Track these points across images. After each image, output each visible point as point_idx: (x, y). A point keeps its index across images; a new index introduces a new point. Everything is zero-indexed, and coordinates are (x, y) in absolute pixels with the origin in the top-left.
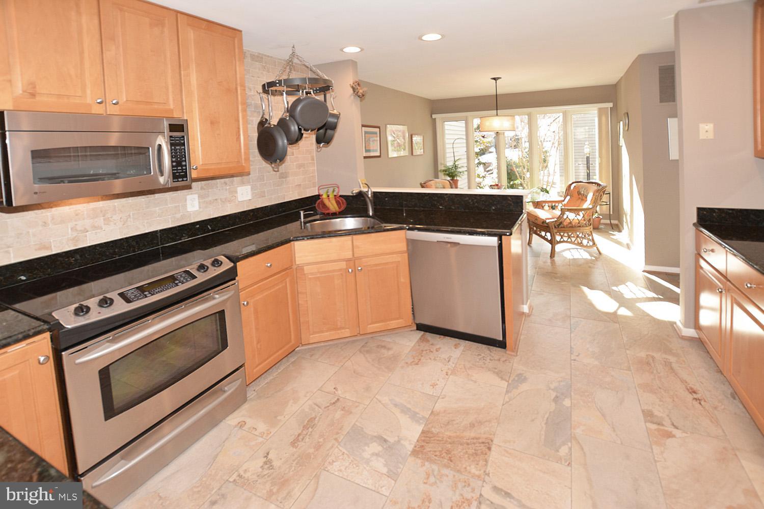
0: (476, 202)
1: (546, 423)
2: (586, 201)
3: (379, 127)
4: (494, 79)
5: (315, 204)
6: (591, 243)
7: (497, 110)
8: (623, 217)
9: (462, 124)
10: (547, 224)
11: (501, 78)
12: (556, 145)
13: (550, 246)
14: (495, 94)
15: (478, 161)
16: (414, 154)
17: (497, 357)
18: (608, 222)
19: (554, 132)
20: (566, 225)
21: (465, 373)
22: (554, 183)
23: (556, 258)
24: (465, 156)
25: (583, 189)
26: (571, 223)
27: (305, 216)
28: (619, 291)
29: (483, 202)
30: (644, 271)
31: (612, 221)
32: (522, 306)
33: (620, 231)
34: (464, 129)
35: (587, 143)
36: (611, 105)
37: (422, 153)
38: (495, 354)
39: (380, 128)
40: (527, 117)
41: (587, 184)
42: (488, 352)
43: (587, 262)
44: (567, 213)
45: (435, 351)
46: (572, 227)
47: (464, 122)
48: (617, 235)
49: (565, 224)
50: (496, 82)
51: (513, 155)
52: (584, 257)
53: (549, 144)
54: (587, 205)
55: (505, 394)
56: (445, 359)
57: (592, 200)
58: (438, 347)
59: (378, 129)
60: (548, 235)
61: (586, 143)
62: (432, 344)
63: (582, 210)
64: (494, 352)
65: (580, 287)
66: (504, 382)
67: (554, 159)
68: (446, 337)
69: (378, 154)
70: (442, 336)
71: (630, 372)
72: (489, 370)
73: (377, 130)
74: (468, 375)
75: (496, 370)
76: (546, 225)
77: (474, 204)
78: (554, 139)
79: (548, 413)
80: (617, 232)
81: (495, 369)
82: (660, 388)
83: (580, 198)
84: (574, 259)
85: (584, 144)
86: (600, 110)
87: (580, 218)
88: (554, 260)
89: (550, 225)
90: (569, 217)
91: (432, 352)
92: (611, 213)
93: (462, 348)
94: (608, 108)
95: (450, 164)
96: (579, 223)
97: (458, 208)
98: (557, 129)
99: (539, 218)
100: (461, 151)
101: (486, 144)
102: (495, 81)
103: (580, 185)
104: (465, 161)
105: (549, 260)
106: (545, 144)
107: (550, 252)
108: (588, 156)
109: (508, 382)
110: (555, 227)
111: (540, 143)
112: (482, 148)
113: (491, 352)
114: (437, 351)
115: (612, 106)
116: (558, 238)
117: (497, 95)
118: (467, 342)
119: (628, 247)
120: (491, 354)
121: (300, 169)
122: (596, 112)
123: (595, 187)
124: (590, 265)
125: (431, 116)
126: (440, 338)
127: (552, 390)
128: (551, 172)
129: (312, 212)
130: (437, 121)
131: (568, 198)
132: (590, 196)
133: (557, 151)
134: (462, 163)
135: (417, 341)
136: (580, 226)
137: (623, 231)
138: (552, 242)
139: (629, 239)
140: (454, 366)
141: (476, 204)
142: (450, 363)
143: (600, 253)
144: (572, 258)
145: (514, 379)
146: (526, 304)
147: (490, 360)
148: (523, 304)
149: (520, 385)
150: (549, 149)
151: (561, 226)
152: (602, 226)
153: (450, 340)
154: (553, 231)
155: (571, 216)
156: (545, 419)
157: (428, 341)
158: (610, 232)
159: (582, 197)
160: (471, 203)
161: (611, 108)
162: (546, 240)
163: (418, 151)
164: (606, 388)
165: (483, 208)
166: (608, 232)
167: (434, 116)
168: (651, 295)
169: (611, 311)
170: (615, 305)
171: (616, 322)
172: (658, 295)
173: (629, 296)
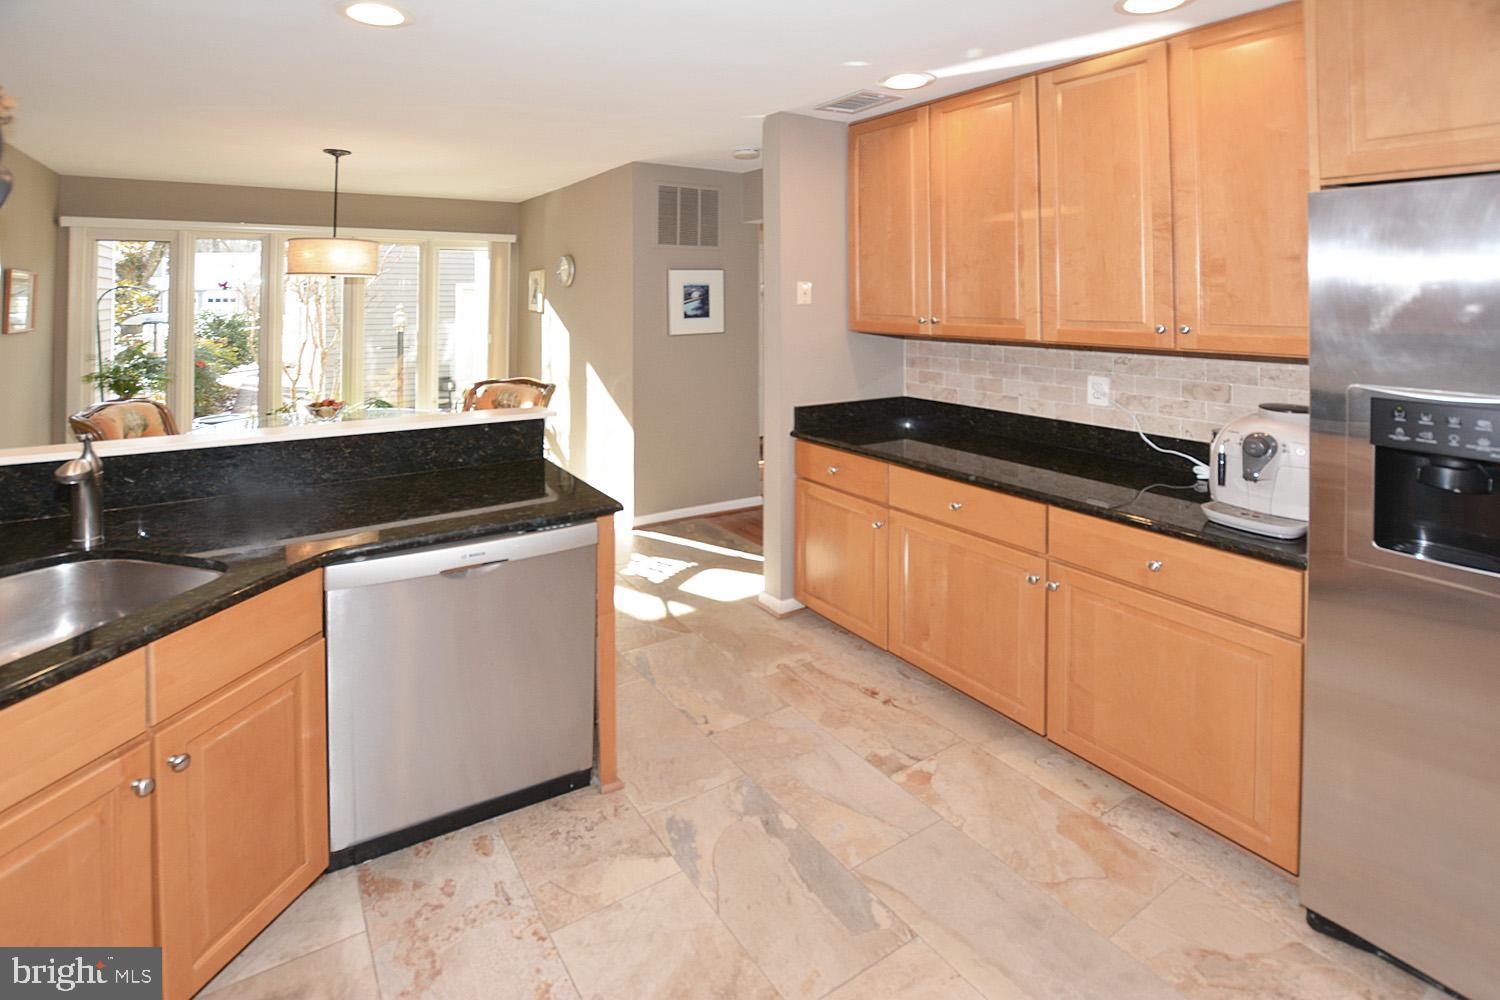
0: (434, 448)
1: (809, 887)
4: (333, 152)
7: (335, 226)
11: (349, 153)
14: (334, 190)
17: (594, 816)
21: (574, 900)
29: (453, 446)
30: (635, 529)
35: (400, 306)
36: (512, 239)
37: (29, 327)
38: (581, 810)
41: (510, 385)
42: (563, 814)
45: (445, 900)
50: (337, 162)
55: (697, 888)
56: (495, 902)
58: (439, 881)
61: (398, 307)
62: (417, 885)
64: (576, 806)
66: (664, 860)
68: (435, 840)
70: (420, 845)
71: (789, 709)
72: (614, 856)
74: (586, 900)
75: (625, 846)
77: (426, 454)
79: (790, 865)
81: (619, 843)
82: (843, 711)
85: (394, 307)
86: (494, 247)
91: (440, 906)
93: (499, 845)
94: (507, 243)
102: (334, 158)
103: (497, 388)
108: (401, 330)
109: (669, 854)
113: (568, 810)
114: (450, 895)
115: (515, 241)
117: (336, 193)
118: (495, 819)
120: (574, 814)
122: (487, 248)
123: (532, 391)
125: (54, 220)
126: (417, 854)
127: (745, 814)
130: (75, 235)
135: (364, 906)
140: (532, 904)
141: (433, 453)
142: (513, 902)
145: (672, 839)
147: (589, 829)
149: (694, 845)
153: (449, 842)
156: (800, 881)
157: (394, 885)
160: (421, 451)
161: (512, 244)
164: (797, 755)
165: (451, 460)
167: (65, 221)
168: (680, 565)
169: (662, 614)
170: (658, 601)
171: (688, 631)
172: (689, 562)
173: (657, 578)
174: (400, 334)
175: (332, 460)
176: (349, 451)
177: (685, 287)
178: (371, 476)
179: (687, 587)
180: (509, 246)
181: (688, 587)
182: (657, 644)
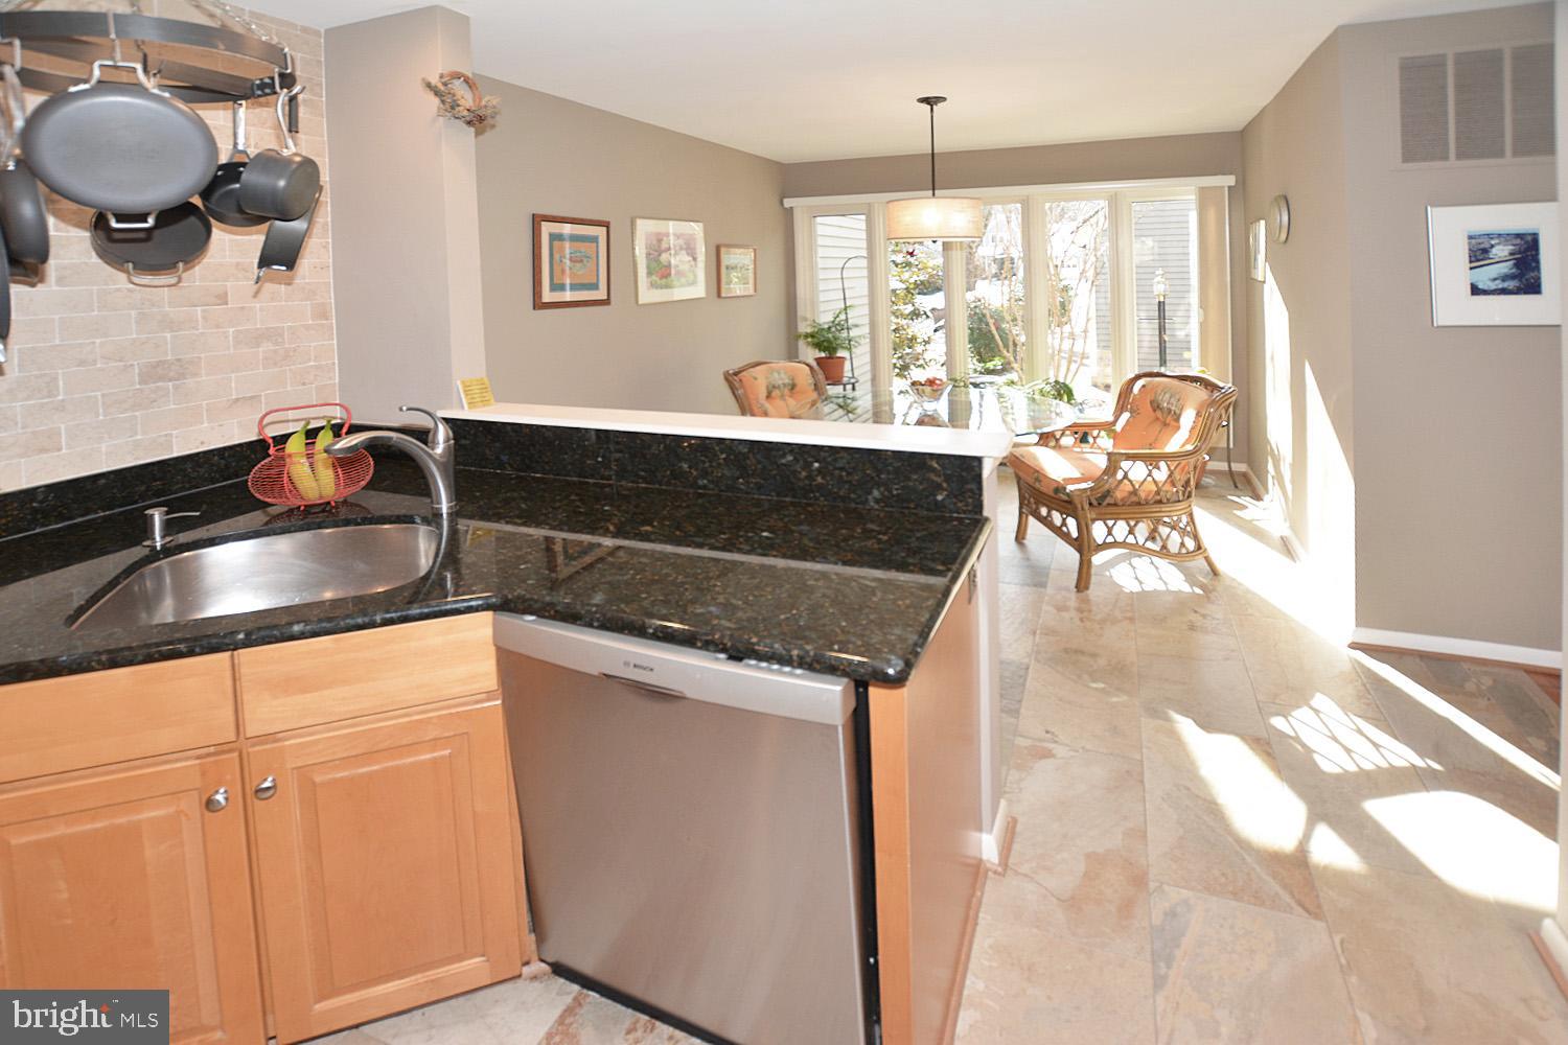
0: (820, 472)
2: (1178, 428)
3: (607, 225)
4: (927, 100)
5: (248, 475)
6: (1190, 544)
8: (1267, 462)
9: (859, 222)
10: (1068, 495)
11: (944, 99)
12: (1090, 274)
13: (1077, 555)
15: (912, 309)
16: (723, 295)
18: (1223, 466)
19: (1085, 247)
20: (1122, 500)
22: (1084, 356)
23: (1094, 592)
24: (866, 300)
25: (1167, 396)
26: (1135, 492)
27: (170, 527)
28: (1297, 739)
30: (1354, 646)
31: (1232, 465)
32: (976, 835)
33: (1258, 498)
34: (864, 235)
35: (1160, 272)
36: (1230, 180)
37: (751, 292)
39: (608, 227)
40: (1019, 205)
41: (1175, 382)
43: (1181, 603)
44: (1125, 465)
46: (1139, 504)
47: (863, 217)
48: (1252, 510)
49: (1119, 495)
50: (932, 109)
51: (993, 294)
52: (1173, 588)
53: (1076, 272)
54: (1177, 442)
57: (1193, 428)
59: (605, 229)
60: (1072, 523)
61: (1157, 273)
63: (1166, 457)
65: (1168, 719)
67: (1084, 304)
69: (601, 294)
73: (601, 232)
76: (1065, 498)
77: (810, 477)
78: (1085, 263)
80: (1248, 499)
83: (1158, 419)
84: (1144, 594)
85: (1154, 273)
86: (1203, 194)
87: (1161, 474)
88: (1087, 601)
89: (1077, 501)
90: (1130, 476)
92: (1231, 446)
94: (1223, 187)
95: (825, 319)
96: (1158, 493)
97: (759, 487)
98: (1093, 241)
99: (1046, 477)
100: (859, 289)
101: (930, 270)
102: (929, 107)
103: (1159, 384)
104: (866, 310)
105: (1072, 598)
106: (1064, 273)
107: (1077, 570)
108: (1162, 300)
110: (1091, 504)
111: (1052, 271)
112: (922, 278)
115: (1233, 184)
116: (1098, 531)
119: (1286, 547)
121: (258, 346)
122: (1193, 197)
123: (1199, 394)
124: (1193, 617)
125: (782, 203)
128: (1078, 330)
129: (198, 514)
130: (798, 216)
131: (1126, 416)
132: (1188, 418)
133: (1091, 290)
134: (859, 316)
136: (1160, 502)
137: (1266, 498)
138: (1083, 545)
139: (1288, 524)
143: (1215, 572)
144: (1136, 588)
146: (990, 831)
148: (980, 829)
150: (1073, 284)
151: (1109, 500)
152: (1208, 480)
154: (1086, 517)
155: (1137, 471)
158: (1230, 497)
159: (1167, 418)
160: (804, 474)
161: (1229, 187)
162: (1066, 537)
163: (736, 286)
165: (842, 493)
166: (1223, 497)
167: (788, 203)
168: (1403, 755)
169: (1287, 842)
170: (1298, 810)
171: (1315, 912)
172: (1422, 755)
173: (1331, 760)
174: (1161, 305)
175: (707, 465)
176: (724, 456)
177: (1470, 237)
178: (747, 493)
179: (1385, 811)
180: (1226, 189)
181: (1388, 812)
182: (1234, 903)
